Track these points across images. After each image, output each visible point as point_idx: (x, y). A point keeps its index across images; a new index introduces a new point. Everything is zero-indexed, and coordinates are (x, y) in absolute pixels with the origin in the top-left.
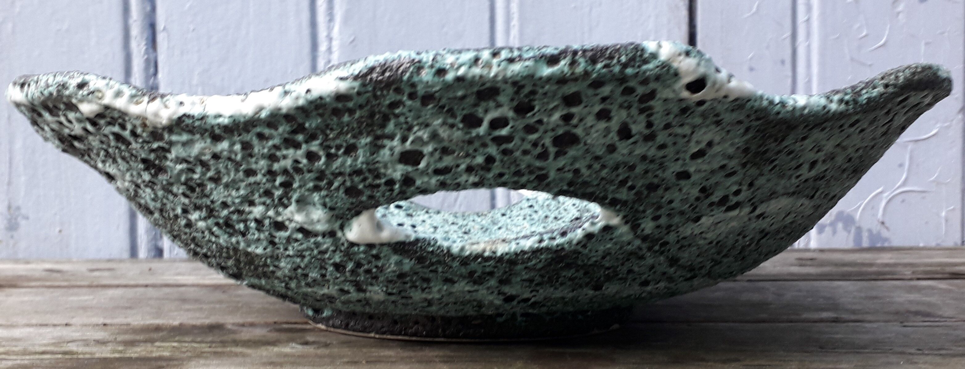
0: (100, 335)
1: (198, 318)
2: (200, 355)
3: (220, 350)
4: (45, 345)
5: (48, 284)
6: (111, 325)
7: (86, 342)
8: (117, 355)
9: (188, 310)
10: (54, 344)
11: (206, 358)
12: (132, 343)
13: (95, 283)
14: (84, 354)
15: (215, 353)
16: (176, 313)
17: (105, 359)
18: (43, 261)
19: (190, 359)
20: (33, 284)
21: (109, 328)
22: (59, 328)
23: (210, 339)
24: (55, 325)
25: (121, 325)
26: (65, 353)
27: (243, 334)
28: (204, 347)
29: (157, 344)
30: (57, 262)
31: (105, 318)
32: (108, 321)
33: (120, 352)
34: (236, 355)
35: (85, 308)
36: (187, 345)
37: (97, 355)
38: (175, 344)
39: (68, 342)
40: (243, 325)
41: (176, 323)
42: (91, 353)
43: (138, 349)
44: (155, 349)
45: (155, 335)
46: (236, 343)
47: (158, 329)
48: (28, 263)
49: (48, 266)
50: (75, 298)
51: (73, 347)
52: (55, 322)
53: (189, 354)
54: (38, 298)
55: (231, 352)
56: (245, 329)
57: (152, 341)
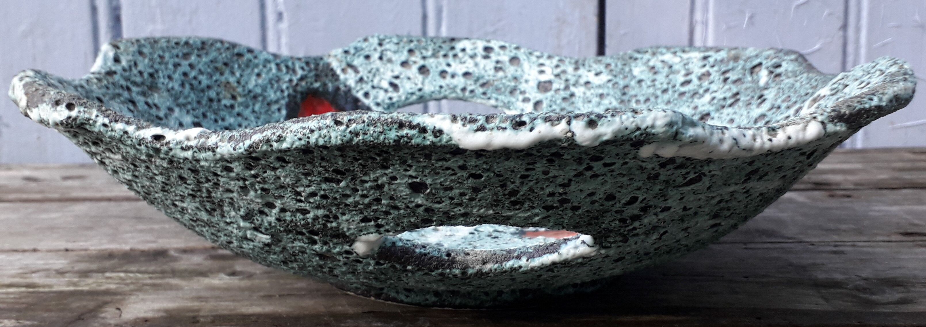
0: (60, 263)
1: (148, 242)
2: (140, 288)
3: (158, 281)
4: (13, 276)
5: (24, 196)
6: (73, 250)
7: (47, 272)
8: (72, 288)
9: (141, 231)
10: (21, 275)
11: (145, 292)
12: (85, 274)
13: (67, 196)
14: (44, 286)
15: (154, 285)
16: (129, 235)
17: (61, 293)
18: (22, 166)
19: (131, 293)
20: (12, 196)
21: (70, 253)
22: (27, 254)
23: (152, 268)
24: (24, 251)
25: (81, 250)
26: (28, 286)
27: (182, 262)
28: (146, 279)
29: (108, 274)
30: (36, 169)
31: (68, 241)
32: (70, 246)
33: (75, 284)
34: (171, 288)
35: (52, 229)
36: (131, 275)
37: (55, 289)
38: (122, 275)
39: (33, 272)
40: (185, 251)
41: (127, 247)
42: (50, 286)
43: (89, 281)
44: (104, 281)
45: (108, 264)
46: (174, 273)
47: (110, 255)
48: (9, 168)
49: (27, 173)
50: (44, 216)
51: (36, 279)
52: (26, 247)
53: (132, 287)
54: (13, 216)
55: (168, 284)
56: (184, 256)
57: (102, 271)
